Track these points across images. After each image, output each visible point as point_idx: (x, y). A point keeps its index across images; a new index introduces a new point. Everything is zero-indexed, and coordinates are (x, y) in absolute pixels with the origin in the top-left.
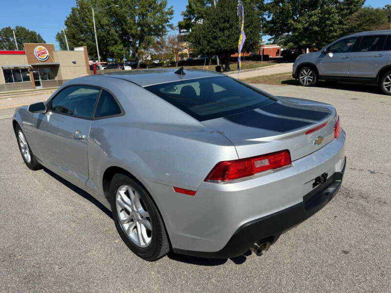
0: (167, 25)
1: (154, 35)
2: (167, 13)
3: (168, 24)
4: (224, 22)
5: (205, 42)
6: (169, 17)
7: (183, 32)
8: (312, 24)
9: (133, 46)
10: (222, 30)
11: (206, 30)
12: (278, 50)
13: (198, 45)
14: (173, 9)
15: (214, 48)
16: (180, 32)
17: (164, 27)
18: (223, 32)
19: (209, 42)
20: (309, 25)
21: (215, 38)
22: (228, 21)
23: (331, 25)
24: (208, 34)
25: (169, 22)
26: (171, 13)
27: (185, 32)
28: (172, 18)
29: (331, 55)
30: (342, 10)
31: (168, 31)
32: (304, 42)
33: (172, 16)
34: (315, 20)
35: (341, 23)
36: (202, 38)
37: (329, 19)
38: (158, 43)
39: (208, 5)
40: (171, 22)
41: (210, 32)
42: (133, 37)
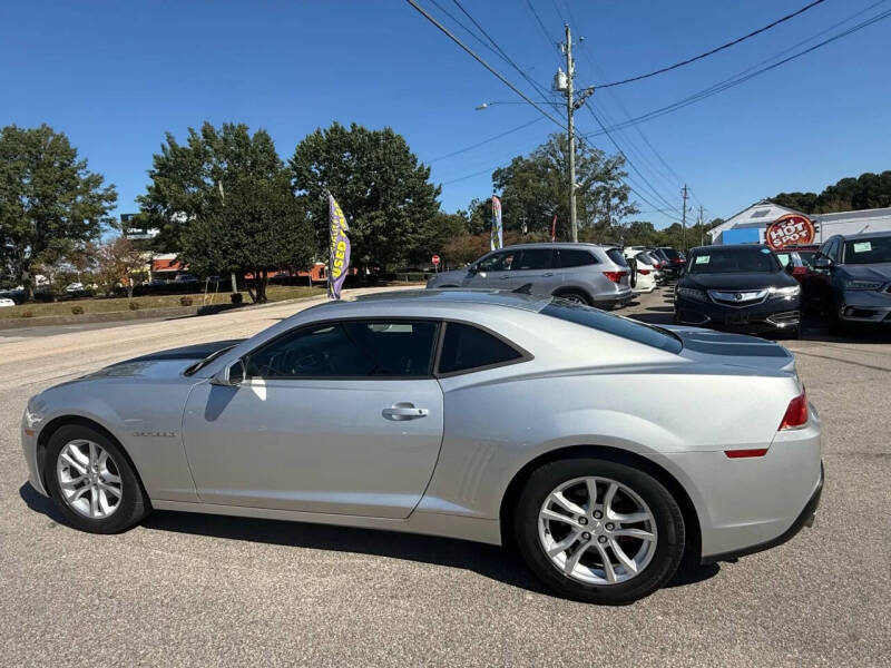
0: (103, 220)
1: (70, 236)
2: (100, 198)
3: (104, 217)
4: (253, 221)
5: (218, 253)
6: (105, 204)
7: (133, 234)
8: (375, 230)
9: (16, 256)
10: (251, 234)
11: (218, 230)
12: (322, 269)
13: (204, 257)
14: (116, 190)
15: (235, 262)
16: (126, 233)
17: (94, 223)
18: (253, 236)
19: (225, 252)
20: (372, 233)
21: (237, 246)
22: (259, 220)
23: (402, 234)
24: (223, 239)
25: (106, 214)
26: (113, 198)
27: (138, 233)
28: (115, 207)
29: (484, 275)
30: (413, 213)
31: (104, 231)
32: (367, 258)
33: (114, 204)
34: (381, 225)
35: (415, 231)
36: (211, 245)
37: (398, 225)
38: (80, 252)
39: (191, 189)
40: (111, 214)
41: (226, 235)
42: (17, 239)
